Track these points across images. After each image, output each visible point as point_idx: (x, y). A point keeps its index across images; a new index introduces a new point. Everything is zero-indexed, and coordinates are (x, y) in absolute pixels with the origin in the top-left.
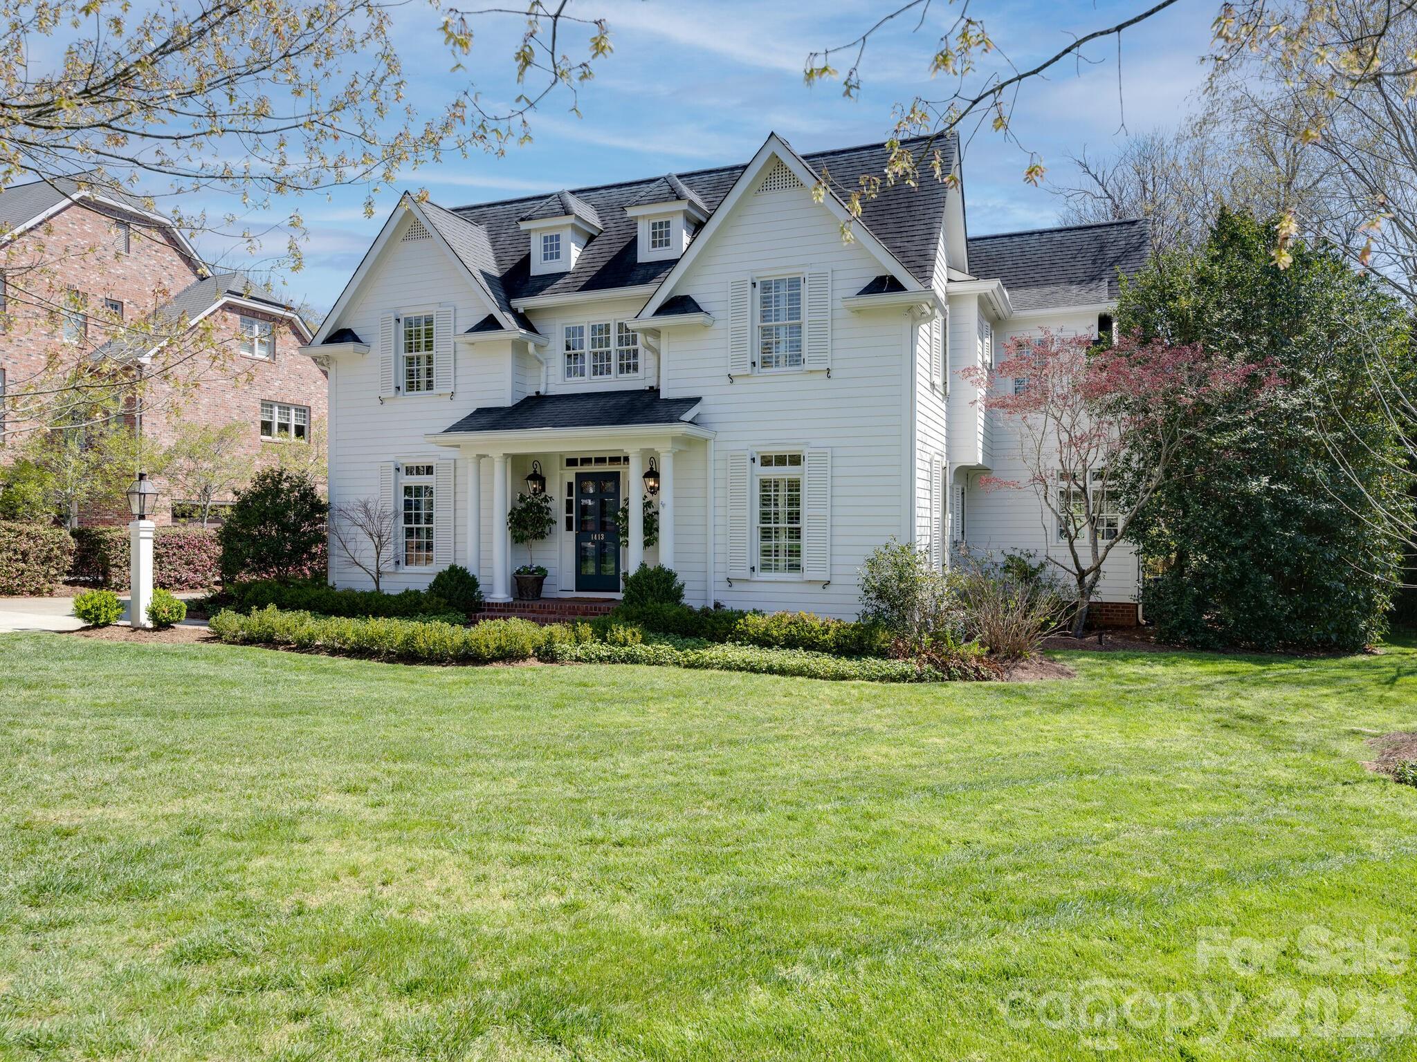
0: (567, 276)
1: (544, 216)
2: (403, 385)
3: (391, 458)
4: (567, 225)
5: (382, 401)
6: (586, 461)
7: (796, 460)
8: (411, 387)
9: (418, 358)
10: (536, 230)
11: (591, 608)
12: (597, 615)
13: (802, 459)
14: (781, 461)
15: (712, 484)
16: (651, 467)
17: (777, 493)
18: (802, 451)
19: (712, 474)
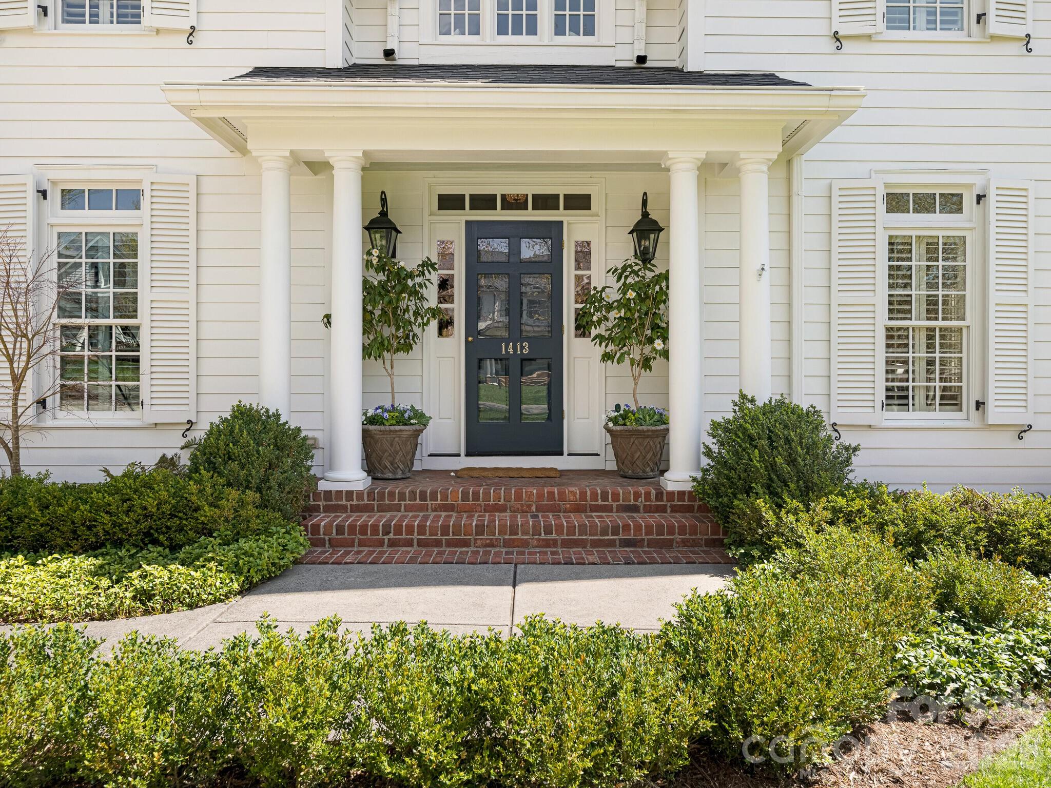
2: (56, 9)
3: (27, 166)
6: (484, 202)
7: (953, 203)
11: (594, 496)
12: (608, 509)
13: (968, 201)
14: (924, 203)
15: (801, 241)
16: (645, 215)
17: (918, 261)
18: (970, 186)
19: (801, 223)
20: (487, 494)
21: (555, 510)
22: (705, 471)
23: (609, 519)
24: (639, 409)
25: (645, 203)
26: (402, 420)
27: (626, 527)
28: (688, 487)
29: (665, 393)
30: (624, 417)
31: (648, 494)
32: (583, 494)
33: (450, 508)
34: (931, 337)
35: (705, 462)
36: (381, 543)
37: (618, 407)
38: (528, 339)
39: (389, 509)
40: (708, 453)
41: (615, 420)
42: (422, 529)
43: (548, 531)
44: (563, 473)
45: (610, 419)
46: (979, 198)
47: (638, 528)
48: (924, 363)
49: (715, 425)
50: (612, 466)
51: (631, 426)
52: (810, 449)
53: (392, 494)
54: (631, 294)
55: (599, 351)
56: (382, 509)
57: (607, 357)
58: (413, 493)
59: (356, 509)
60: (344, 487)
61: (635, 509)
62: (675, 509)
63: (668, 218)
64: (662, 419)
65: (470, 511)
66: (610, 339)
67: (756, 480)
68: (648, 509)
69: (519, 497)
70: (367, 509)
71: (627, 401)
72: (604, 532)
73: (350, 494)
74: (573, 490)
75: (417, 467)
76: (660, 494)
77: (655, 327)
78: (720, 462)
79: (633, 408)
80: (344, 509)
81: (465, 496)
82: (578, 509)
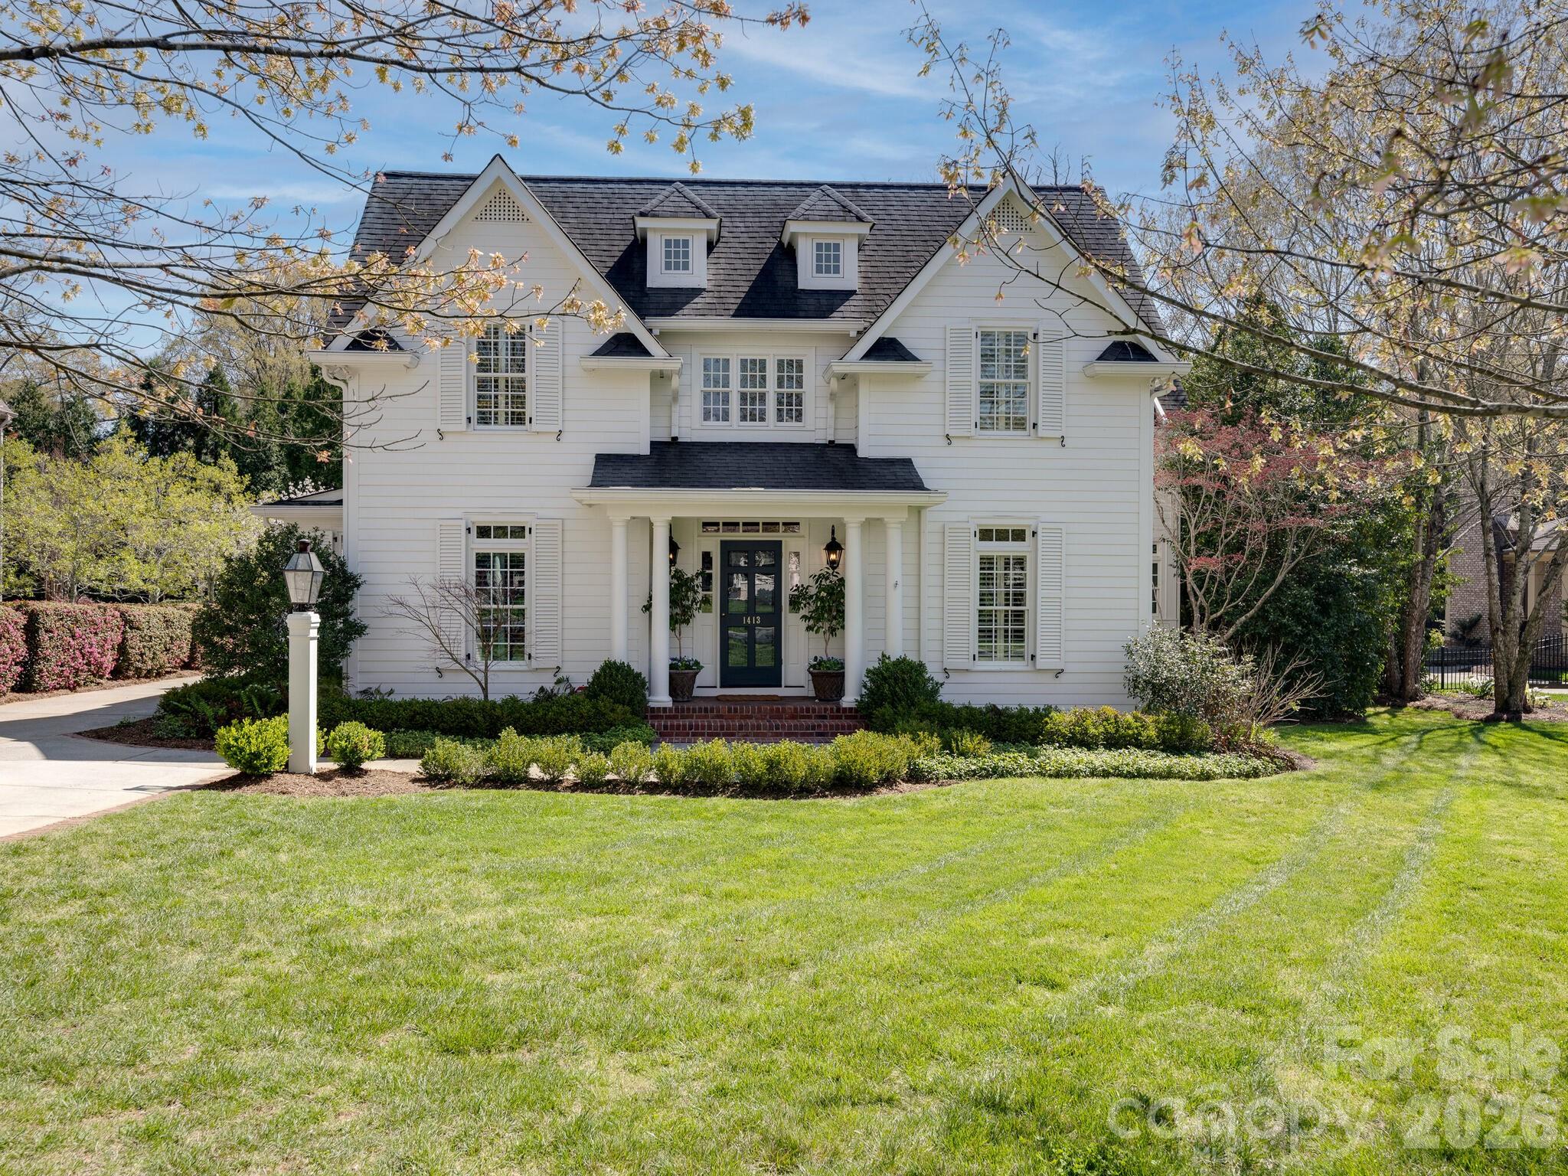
0: (705, 294)
1: (675, 215)
2: (475, 417)
3: (458, 513)
4: (701, 230)
5: (441, 435)
6: (731, 525)
7: (1019, 535)
8: (484, 419)
9: (496, 381)
10: (655, 230)
11: (802, 709)
12: (809, 717)
13: (1028, 534)
14: (1002, 535)
15: (926, 559)
16: (833, 539)
17: (998, 571)
18: (1029, 526)
19: (926, 548)
20: (742, 709)
21: (780, 718)
22: (862, 696)
23: (810, 722)
24: (829, 660)
25: (833, 532)
26: (688, 667)
27: (819, 726)
28: (853, 705)
29: (843, 648)
30: (820, 664)
31: (832, 709)
32: (796, 709)
33: (721, 717)
34: (1006, 616)
35: (864, 691)
36: (688, 734)
37: (816, 658)
38: (759, 614)
39: (687, 717)
40: (865, 686)
41: (814, 666)
42: (710, 727)
43: (777, 728)
44: (782, 698)
45: (811, 666)
46: (1034, 533)
47: (825, 726)
48: (1003, 632)
49: (868, 671)
50: (812, 694)
51: (823, 670)
52: (915, 684)
53: (688, 709)
54: (823, 594)
55: (804, 624)
56: (683, 717)
57: (809, 628)
58: (700, 709)
59: (668, 717)
60: (662, 705)
61: (825, 717)
62: (847, 717)
63: (844, 540)
64: (841, 665)
65: (732, 718)
66: (811, 617)
67: (885, 700)
68: (832, 718)
69: (760, 710)
70: (675, 717)
71: (821, 655)
72: (807, 729)
73: (665, 709)
74: (790, 706)
75: (694, 694)
76: (838, 710)
77: (838, 611)
78: (871, 692)
79: (825, 658)
80: (661, 717)
81: (730, 710)
82: (793, 717)
